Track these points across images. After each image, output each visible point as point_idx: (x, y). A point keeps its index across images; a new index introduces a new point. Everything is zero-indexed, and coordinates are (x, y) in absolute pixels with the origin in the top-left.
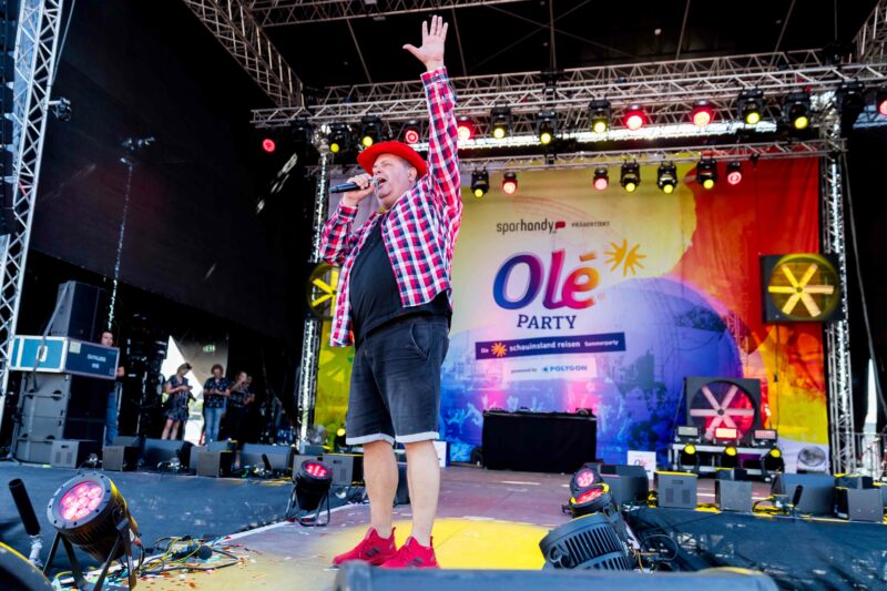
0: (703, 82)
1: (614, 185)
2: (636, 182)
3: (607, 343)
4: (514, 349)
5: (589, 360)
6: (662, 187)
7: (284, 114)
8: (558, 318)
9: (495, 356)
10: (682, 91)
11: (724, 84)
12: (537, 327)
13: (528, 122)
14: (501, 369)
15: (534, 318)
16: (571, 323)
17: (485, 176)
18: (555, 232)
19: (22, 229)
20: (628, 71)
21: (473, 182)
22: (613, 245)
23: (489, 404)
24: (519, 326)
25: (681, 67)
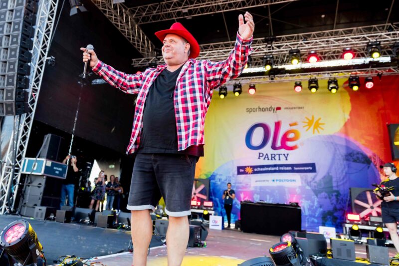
0: (347, 39)
1: (305, 89)
2: (317, 88)
3: (306, 168)
4: (257, 170)
5: (297, 176)
6: (330, 90)
7: (146, 61)
8: (279, 155)
9: (247, 173)
10: (337, 44)
11: (359, 40)
12: (268, 159)
13: (260, 61)
14: (250, 179)
15: (267, 154)
16: (286, 158)
17: (240, 86)
18: (276, 112)
19: (31, 111)
20: (309, 36)
21: (234, 89)
22: (307, 118)
23: (244, 198)
24: (259, 158)
25: (336, 33)
